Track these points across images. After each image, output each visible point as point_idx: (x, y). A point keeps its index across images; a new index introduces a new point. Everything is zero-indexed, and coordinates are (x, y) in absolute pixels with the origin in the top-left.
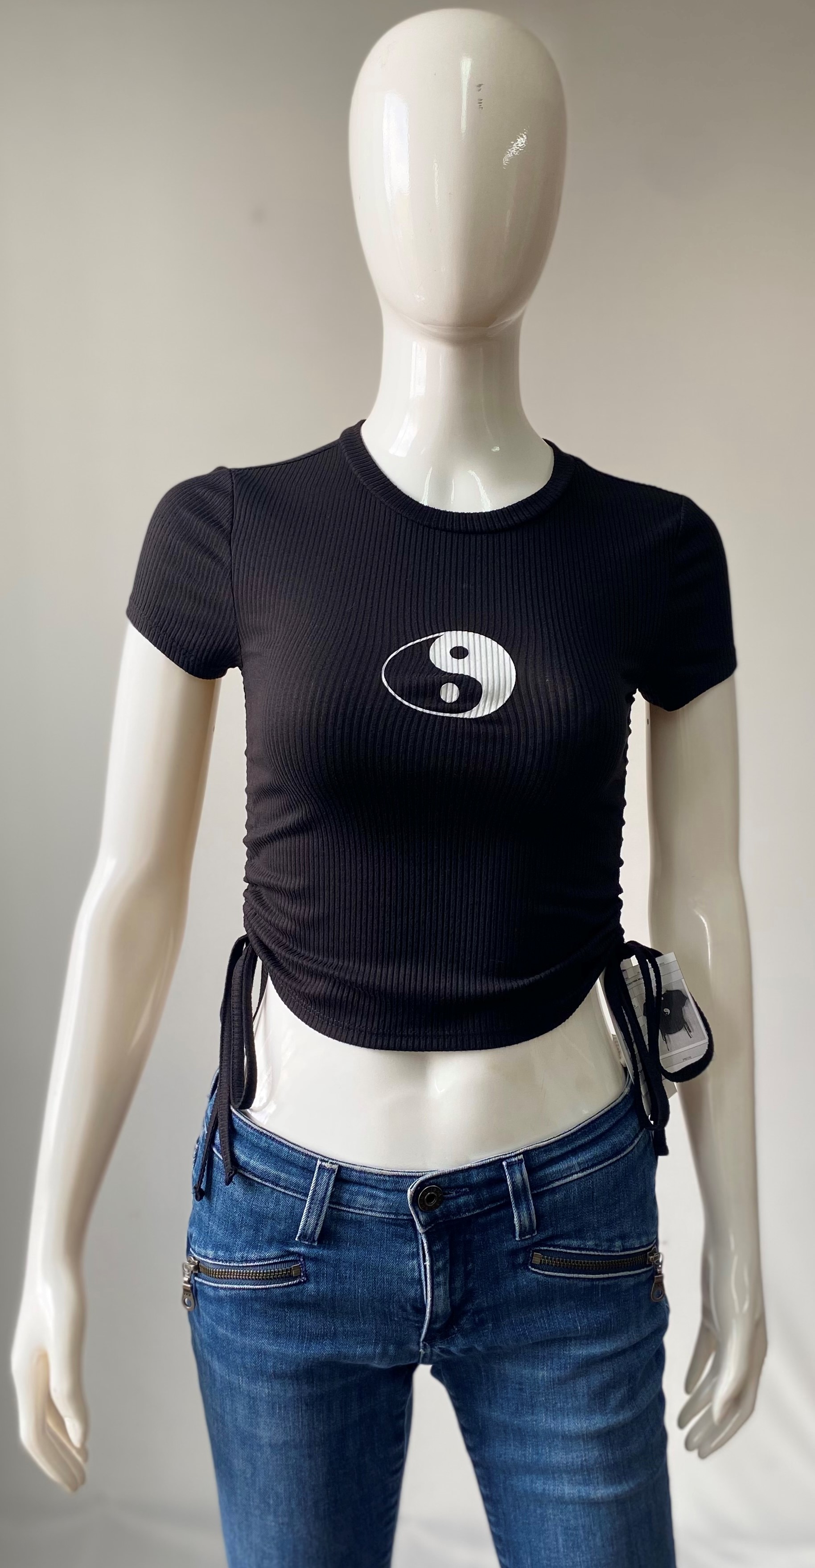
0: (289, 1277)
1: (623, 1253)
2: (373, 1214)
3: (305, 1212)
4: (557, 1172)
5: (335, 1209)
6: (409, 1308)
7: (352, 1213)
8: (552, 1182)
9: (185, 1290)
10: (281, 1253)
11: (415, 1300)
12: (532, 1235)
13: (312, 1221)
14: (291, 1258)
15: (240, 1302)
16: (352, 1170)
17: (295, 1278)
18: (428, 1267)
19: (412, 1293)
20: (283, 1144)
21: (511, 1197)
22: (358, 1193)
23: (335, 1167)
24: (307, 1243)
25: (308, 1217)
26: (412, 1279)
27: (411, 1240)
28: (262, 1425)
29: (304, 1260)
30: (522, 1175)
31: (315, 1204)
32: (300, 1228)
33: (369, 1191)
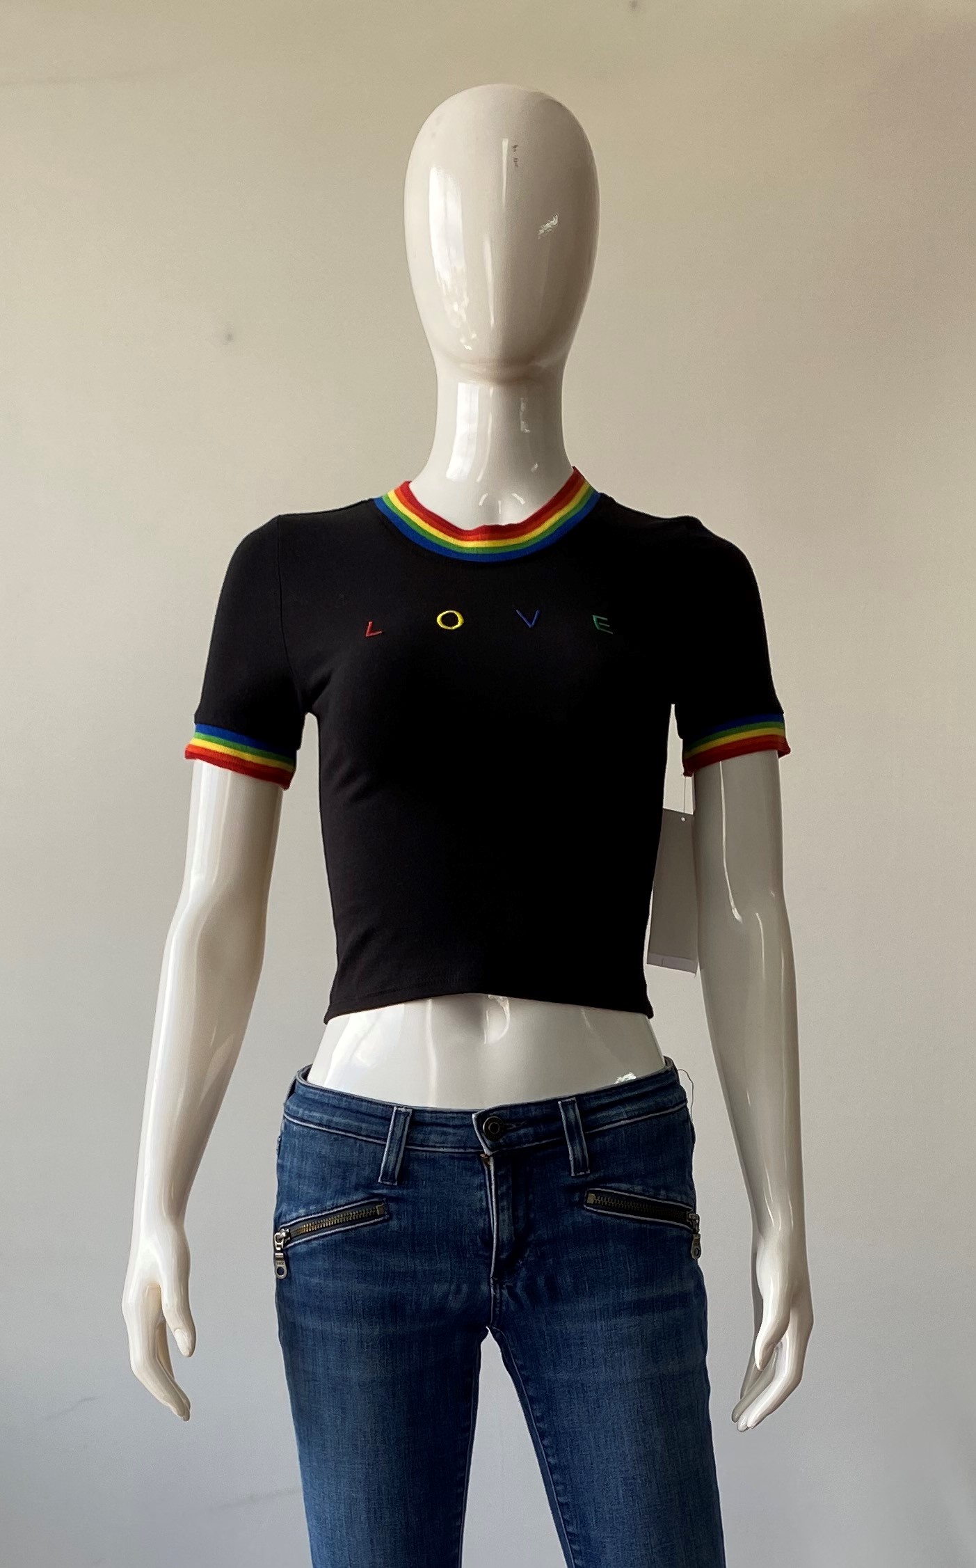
0: (375, 1216)
2: (445, 1150)
3: (385, 1153)
4: (608, 1117)
5: (412, 1150)
6: (479, 1240)
7: (427, 1151)
8: (603, 1125)
10: (366, 1195)
11: (484, 1229)
12: (585, 1173)
13: (392, 1158)
14: (376, 1199)
16: (425, 1111)
17: (380, 1216)
18: (494, 1193)
19: (481, 1224)
21: (567, 1134)
22: (430, 1133)
23: (409, 1109)
24: (388, 1183)
25: (388, 1155)
26: (481, 1209)
27: (479, 1173)
29: (386, 1201)
30: (575, 1112)
31: (394, 1146)
32: (382, 1170)
33: (439, 1129)
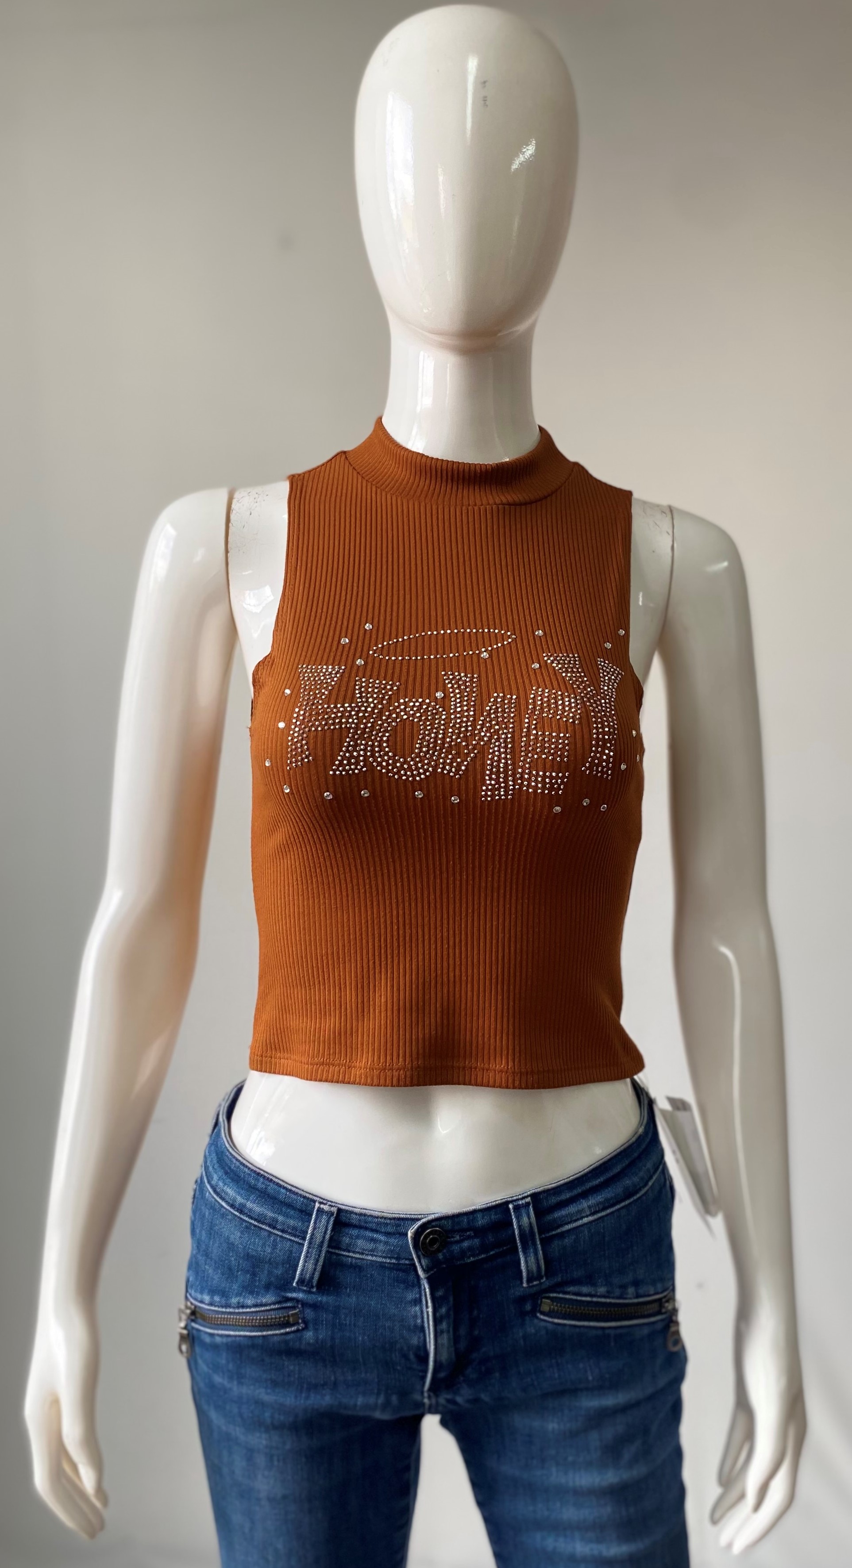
0: (287, 1324)
1: (636, 1301)
2: (374, 1258)
3: (302, 1256)
4: (567, 1216)
5: (335, 1253)
6: (412, 1356)
7: (352, 1257)
8: (562, 1226)
9: (183, 1338)
10: (279, 1299)
11: (418, 1348)
12: (540, 1280)
13: (310, 1266)
14: (289, 1304)
15: (237, 1349)
16: (352, 1212)
17: (293, 1325)
18: (430, 1314)
19: (415, 1341)
20: (280, 1186)
21: (518, 1242)
22: (358, 1237)
23: (334, 1210)
24: (305, 1288)
25: (305, 1261)
26: (414, 1325)
27: (413, 1286)
28: (260, 1477)
29: (303, 1305)
30: (529, 1218)
31: (313, 1248)
32: (298, 1273)
33: (369, 1234)
